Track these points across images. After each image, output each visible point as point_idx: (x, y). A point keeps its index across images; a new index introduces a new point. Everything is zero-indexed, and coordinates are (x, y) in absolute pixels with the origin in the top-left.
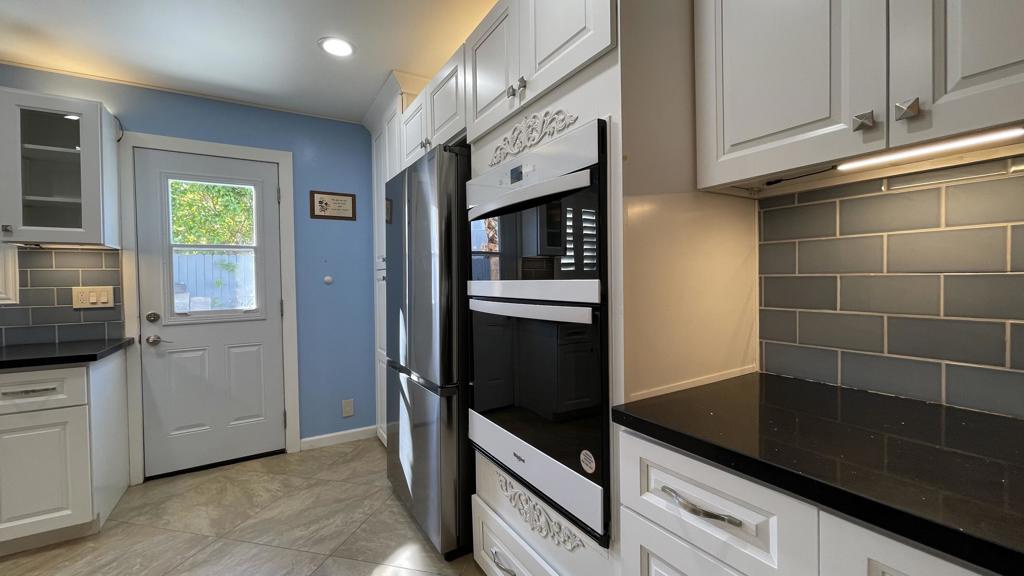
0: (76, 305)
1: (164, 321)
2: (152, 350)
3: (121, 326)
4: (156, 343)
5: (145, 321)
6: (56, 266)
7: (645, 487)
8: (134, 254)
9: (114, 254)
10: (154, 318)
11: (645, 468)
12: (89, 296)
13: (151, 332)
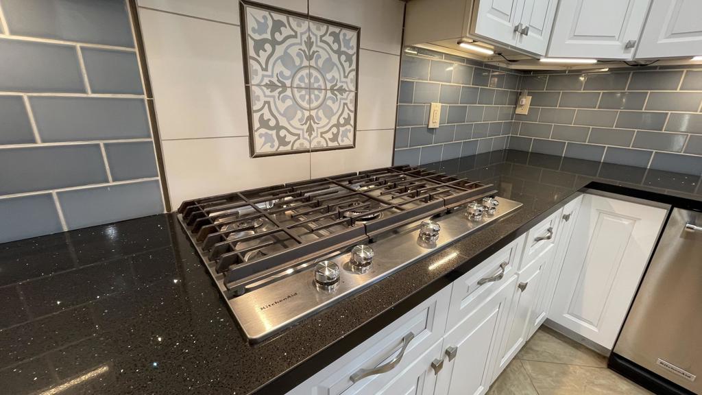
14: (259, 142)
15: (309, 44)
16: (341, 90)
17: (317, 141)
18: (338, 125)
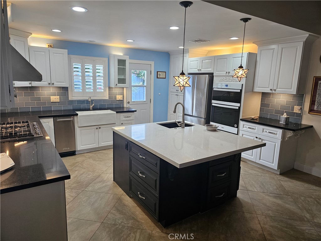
0: (117, 100)
1: (130, 103)
3: (124, 104)
5: (127, 103)
6: (114, 91)
7: (243, 127)
9: (123, 88)
11: (244, 125)
12: (119, 97)
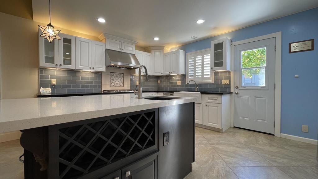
0: (223, 84)
1: (239, 88)
2: (236, 95)
3: (230, 89)
4: (237, 94)
5: (235, 88)
6: (220, 76)
8: (233, 72)
9: (229, 72)
10: (237, 88)
12: (225, 82)
13: (236, 91)
14: (111, 85)
15: (117, 75)
16: (121, 80)
17: (118, 86)
18: (121, 84)
